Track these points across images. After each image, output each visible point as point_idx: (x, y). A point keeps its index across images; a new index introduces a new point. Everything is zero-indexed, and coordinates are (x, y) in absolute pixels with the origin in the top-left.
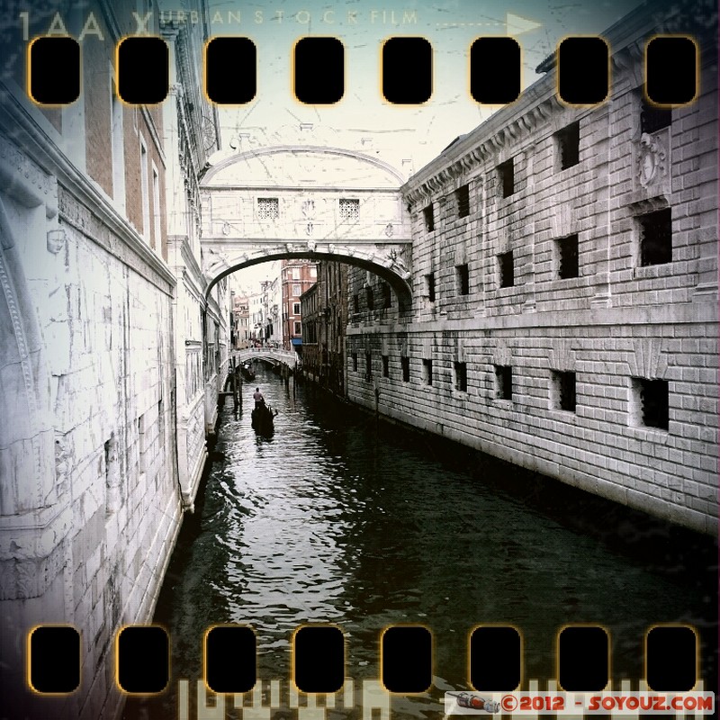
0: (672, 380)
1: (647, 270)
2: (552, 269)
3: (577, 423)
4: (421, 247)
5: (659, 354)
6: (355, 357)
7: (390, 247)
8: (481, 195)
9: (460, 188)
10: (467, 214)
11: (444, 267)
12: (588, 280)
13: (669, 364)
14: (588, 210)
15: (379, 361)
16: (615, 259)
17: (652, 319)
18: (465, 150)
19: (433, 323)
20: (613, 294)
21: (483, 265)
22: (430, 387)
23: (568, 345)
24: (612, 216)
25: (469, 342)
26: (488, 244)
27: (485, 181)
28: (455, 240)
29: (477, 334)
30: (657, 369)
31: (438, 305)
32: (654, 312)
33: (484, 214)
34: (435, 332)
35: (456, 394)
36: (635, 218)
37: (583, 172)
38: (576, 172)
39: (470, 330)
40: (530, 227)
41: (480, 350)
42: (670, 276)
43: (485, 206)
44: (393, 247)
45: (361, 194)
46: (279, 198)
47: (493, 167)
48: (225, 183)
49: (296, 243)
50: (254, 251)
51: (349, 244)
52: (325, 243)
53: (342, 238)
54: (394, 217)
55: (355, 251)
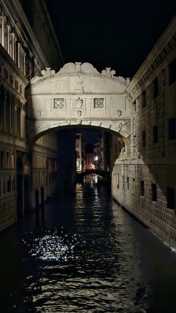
8: (149, 96)
9: (143, 92)
26: (151, 121)
35: (141, 197)
39: (145, 165)
41: (148, 175)
43: (150, 101)
44: (120, 121)
45: (105, 95)
46: (65, 98)
47: (152, 82)
48: (39, 92)
49: (71, 120)
50: (52, 124)
51: (98, 120)
52: (86, 120)
53: (95, 117)
54: (122, 106)
55: (101, 124)
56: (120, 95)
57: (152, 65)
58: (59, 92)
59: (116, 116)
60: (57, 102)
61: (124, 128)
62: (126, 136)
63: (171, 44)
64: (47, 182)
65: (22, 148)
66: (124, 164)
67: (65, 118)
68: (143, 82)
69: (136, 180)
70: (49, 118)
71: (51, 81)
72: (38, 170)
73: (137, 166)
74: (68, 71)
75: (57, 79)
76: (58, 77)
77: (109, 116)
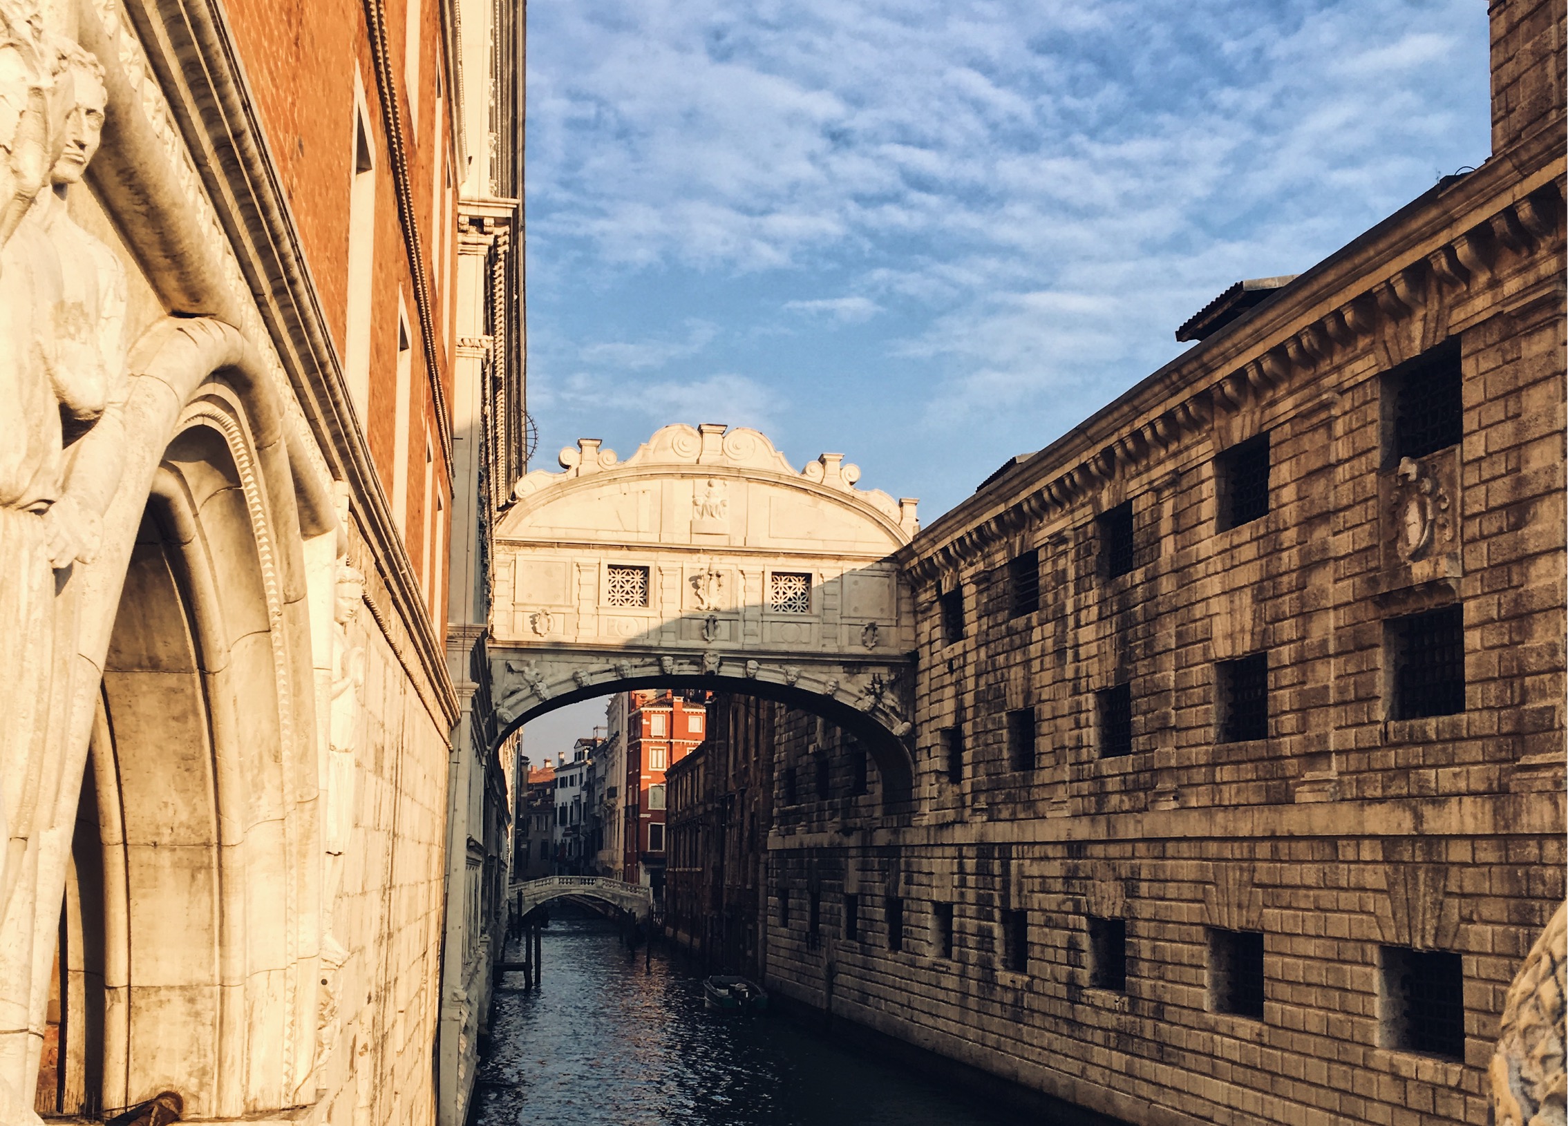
0: (1468, 953)
1: (1411, 727)
2: (1212, 721)
3: (1266, 1040)
4: (935, 672)
5: (1441, 898)
6: (784, 895)
7: (872, 670)
8: (1064, 571)
9: (1021, 555)
10: (1034, 607)
11: (983, 713)
12: (1289, 745)
13: (1463, 919)
14: (1287, 604)
15: (837, 906)
16: (1344, 703)
17: (1425, 826)
18: (1032, 483)
19: (957, 827)
20: (1340, 774)
21: (1066, 712)
22: (947, 962)
23: (1246, 876)
24: (1337, 618)
25: (1034, 869)
26: (1077, 670)
27: (1071, 545)
28: (1007, 659)
29: (1050, 852)
30: (1437, 929)
31: (968, 789)
32: (1428, 811)
33: (1069, 609)
34: (960, 847)
35: (1004, 977)
36: (1385, 621)
37: (1278, 531)
38: (1260, 532)
39: (1035, 843)
40: (1167, 634)
41: (1059, 885)
42: (1462, 740)
43: (1072, 591)
44: (877, 670)
45: (817, 562)
46: (651, 565)
47: (1090, 518)
48: (545, 534)
49: (680, 655)
50: (594, 668)
51: (788, 662)
52: (740, 657)
53: (773, 648)
54: (882, 610)
55: (799, 677)
56: (876, 566)
58: (631, 538)
59: (861, 650)
60: (618, 577)
61: (890, 699)
62: (900, 729)
63: (1252, 374)
66: (869, 848)
67: (650, 648)
70: (588, 644)
71: (596, 492)
74: (670, 457)
75: (624, 485)
76: (628, 479)
77: (831, 648)
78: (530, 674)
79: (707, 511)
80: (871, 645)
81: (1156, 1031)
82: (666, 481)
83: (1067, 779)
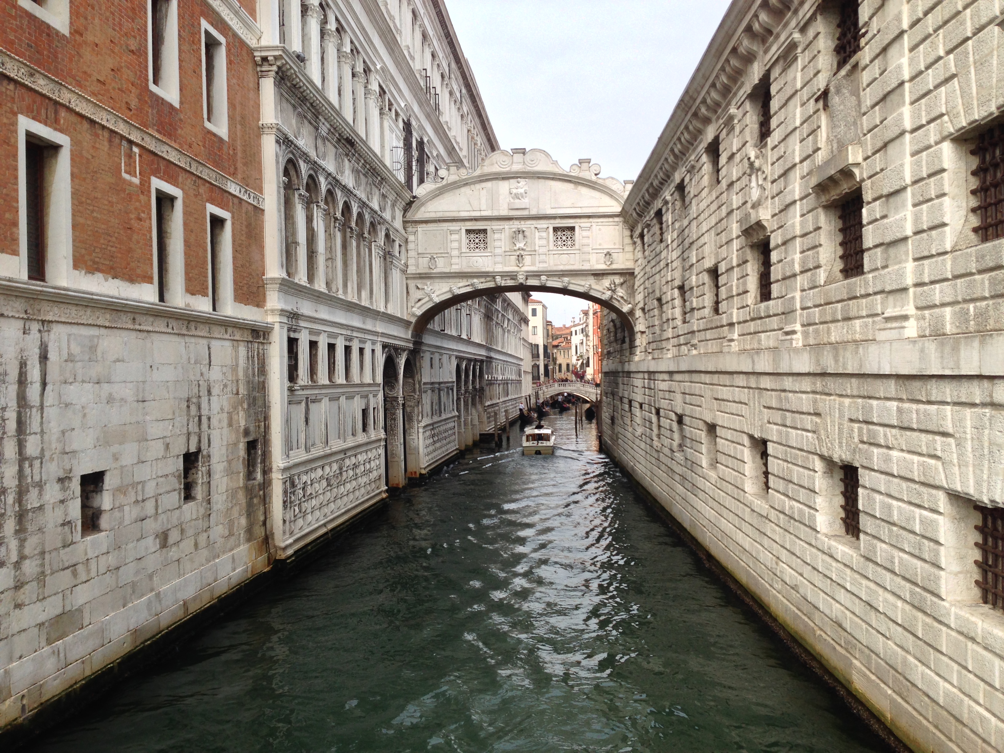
0: (769, 441)
2: (706, 305)
3: (718, 485)
4: (639, 277)
5: (762, 408)
7: (609, 277)
8: (668, 219)
9: (657, 211)
10: (662, 240)
11: (650, 300)
12: (724, 320)
14: (724, 238)
16: (739, 295)
20: (738, 335)
21: (669, 299)
23: (712, 393)
24: (736, 245)
25: (661, 386)
27: (670, 204)
28: (655, 270)
30: (761, 427)
33: (669, 242)
34: (644, 372)
35: (656, 443)
36: (751, 246)
37: (722, 194)
38: (718, 194)
39: (662, 372)
40: (694, 256)
41: (667, 395)
42: (769, 316)
43: (670, 232)
44: (613, 277)
45: (578, 220)
46: (488, 228)
47: (674, 189)
48: (432, 215)
49: (504, 275)
50: (461, 284)
51: (563, 275)
52: (537, 275)
53: (555, 268)
54: (615, 244)
55: (569, 283)
56: (611, 220)
57: (672, 150)
58: (477, 214)
59: (603, 267)
60: (472, 236)
61: (621, 292)
62: (625, 309)
63: (709, 101)
64: (458, 410)
65: (395, 337)
66: (623, 372)
67: (489, 272)
68: (656, 190)
69: (645, 407)
70: (455, 273)
71: (457, 191)
72: (437, 386)
73: (646, 376)
74: (496, 169)
75: (472, 186)
76: (474, 183)
77: (587, 267)
78: (427, 289)
79: (517, 196)
80: (608, 263)
81: (692, 477)
82: (494, 182)
83: (670, 336)
